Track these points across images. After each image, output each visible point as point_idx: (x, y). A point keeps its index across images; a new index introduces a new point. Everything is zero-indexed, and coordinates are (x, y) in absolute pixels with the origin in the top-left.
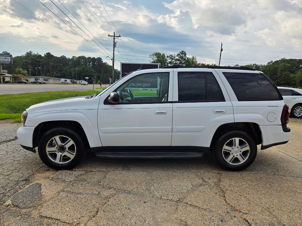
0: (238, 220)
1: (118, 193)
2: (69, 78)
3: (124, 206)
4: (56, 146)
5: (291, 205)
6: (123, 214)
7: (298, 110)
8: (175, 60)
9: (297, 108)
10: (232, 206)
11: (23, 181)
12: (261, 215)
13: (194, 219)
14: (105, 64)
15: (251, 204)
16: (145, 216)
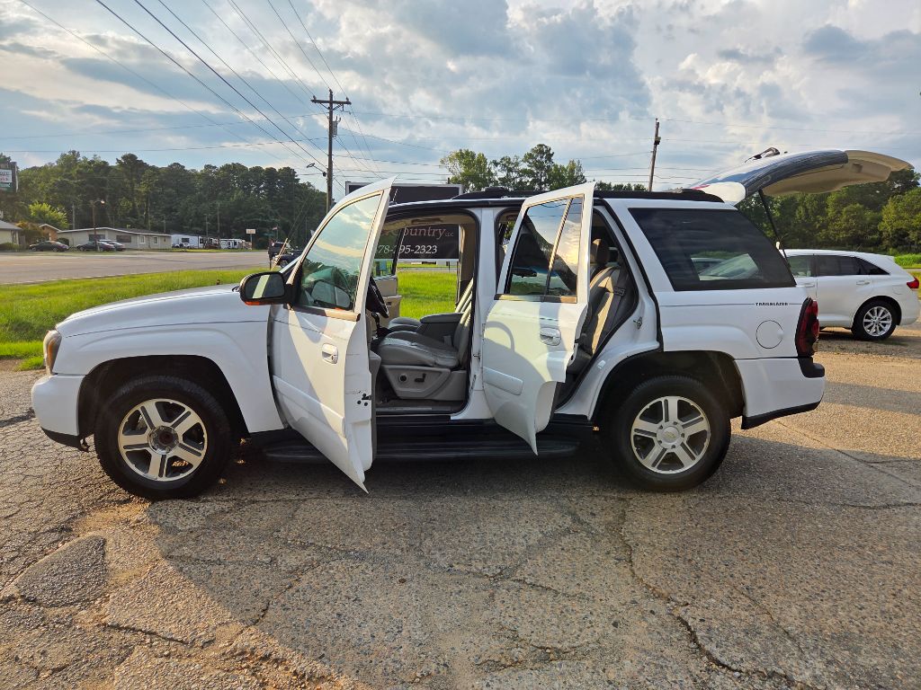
0: (660, 622)
1: (329, 559)
2: (196, 233)
3: (344, 593)
4: (149, 430)
5: (815, 580)
6: (339, 615)
7: (876, 319)
8: (518, 172)
9: (872, 312)
10: (648, 586)
11: (52, 531)
12: (727, 608)
13: (538, 623)
14: (306, 186)
15: (702, 578)
16: (400, 617)
